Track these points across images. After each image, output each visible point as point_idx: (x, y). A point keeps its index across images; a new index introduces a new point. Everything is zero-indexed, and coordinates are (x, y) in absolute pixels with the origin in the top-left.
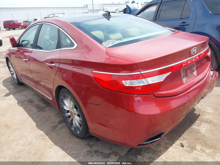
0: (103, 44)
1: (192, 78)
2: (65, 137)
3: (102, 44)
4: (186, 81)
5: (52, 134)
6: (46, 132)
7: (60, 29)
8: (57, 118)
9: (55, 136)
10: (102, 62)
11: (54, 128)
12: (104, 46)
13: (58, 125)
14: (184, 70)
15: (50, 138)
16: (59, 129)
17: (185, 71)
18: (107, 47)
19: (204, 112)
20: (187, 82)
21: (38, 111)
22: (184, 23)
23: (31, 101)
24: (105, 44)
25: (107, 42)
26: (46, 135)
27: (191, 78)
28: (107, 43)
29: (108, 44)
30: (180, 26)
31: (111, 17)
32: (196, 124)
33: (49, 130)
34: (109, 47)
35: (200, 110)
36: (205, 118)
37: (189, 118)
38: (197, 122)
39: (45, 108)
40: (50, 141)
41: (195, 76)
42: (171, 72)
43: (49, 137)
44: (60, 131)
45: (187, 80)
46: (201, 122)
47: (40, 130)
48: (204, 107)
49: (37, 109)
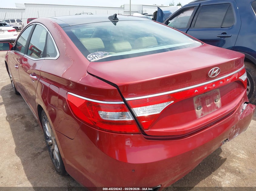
0: (89, 57)
1: (213, 111)
2: (45, 169)
3: (86, 57)
4: (202, 115)
5: (30, 164)
6: (24, 160)
7: (49, 32)
8: (44, 142)
9: (32, 168)
10: (78, 82)
11: (36, 155)
12: (89, 59)
13: (42, 152)
14: (200, 98)
15: (26, 170)
16: (41, 158)
17: (200, 100)
18: (92, 61)
19: (234, 156)
20: (204, 116)
21: (26, 130)
22: (225, 33)
23: (23, 117)
24: (92, 57)
25: (95, 54)
26: (23, 164)
27: (211, 110)
28: (94, 56)
29: (96, 56)
30: (220, 38)
31: (118, 21)
32: (219, 174)
33: (28, 157)
34: (95, 61)
35: (229, 153)
36: (233, 165)
37: (212, 162)
38: (221, 170)
39: (36, 128)
40: (24, 174)
41: (217, 108)
42: (172, 102)
43: (24, 169)
44: (41, 161)
45: (203, 113)
46: (226, 171)
47: (19, 156)
48: (235, 149)
49: (25, 127)
